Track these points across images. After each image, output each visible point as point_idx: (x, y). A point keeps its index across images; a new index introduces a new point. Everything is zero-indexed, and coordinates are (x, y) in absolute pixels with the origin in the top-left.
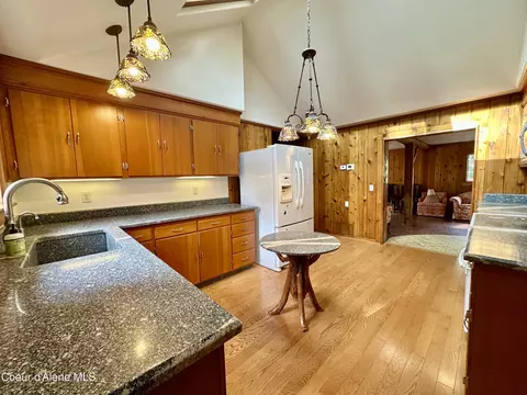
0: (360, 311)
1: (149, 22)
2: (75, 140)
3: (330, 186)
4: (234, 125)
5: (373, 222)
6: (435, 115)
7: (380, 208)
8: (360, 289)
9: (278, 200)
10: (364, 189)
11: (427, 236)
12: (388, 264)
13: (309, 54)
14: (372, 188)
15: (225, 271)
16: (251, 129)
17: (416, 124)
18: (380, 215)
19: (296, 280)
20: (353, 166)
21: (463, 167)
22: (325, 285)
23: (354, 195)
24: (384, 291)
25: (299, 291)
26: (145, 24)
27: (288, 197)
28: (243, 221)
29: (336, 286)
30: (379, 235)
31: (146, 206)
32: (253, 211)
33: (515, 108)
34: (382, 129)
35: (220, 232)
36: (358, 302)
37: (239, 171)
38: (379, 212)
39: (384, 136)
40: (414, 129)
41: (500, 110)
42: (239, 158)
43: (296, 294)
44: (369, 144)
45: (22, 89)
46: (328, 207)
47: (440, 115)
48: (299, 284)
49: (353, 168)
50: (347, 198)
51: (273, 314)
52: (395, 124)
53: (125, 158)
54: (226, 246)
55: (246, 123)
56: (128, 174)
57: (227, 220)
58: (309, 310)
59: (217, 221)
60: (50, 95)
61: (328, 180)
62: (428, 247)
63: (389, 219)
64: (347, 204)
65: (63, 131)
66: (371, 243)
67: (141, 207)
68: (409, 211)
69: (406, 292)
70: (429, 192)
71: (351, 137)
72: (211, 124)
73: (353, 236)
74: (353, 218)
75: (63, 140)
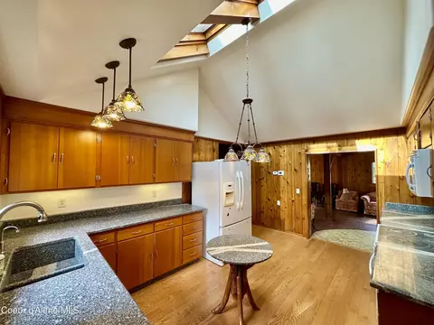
0: (291, 310)
1: (130, 90)
2: (59, 159)
3: (265, 187)
4: (189, 141)
5: (300, 221)
6: (343, 139)
7: (305, 208)
8: (290, 286)
9: (223, 204)
10: (292, 192)
11: (345, 231)
12: (313, 259)
13: (248, 101)
14: (298, 191)
15: (176, 266)
16: (202, 143)
17: (329, 144)
18: (305, 213)
19: (236, 281)
20: (283, 172)
21: (369, 171)
22: (261, 281)
23: (284, 196)
24: (311, 289)
25: (238, 293)
26: (127, 90)
27: (231, 201)
28: (193, 221)
29: (270, 283)
30: (306, 231)
31: (112, 209)
32: (201, 212)
33: (401, 139)
34: (305, 146)
35: (173, 231)
36: (289, 300)
37: (191, 177)
38: (305, 211)
39: (306, 151)
40: (329, 148)
41: (391, 139)
42: (192, 167)
43: (235, 295)
44: (295, 156)
45: (22, 121)
46: (263, 204)
47: (347, 139)
48: (238, 286)
49: (283, 174)
50: (279, 198)
51: (215, 313)
52: (314, 143)
53: (99, 171)
54: (177, 242)
55: (198, 138)
56: (99, 184)
57: (179, 221)
58: (247, 309)
59: (171, 223)
60: (44, 125)
61: (263, 182)
62: (345, 243)
63: (313, 216)
64: (279, 203)
65: (51, 152)
66: (299, 237)
67: (108, 209)
68: (329, 207)
69: (330, 290)
70: (345, 191)
71: (281, 150)
72: (170, 141)
73: (284, 231)
74: (284, 215)
75: (50, 159)
